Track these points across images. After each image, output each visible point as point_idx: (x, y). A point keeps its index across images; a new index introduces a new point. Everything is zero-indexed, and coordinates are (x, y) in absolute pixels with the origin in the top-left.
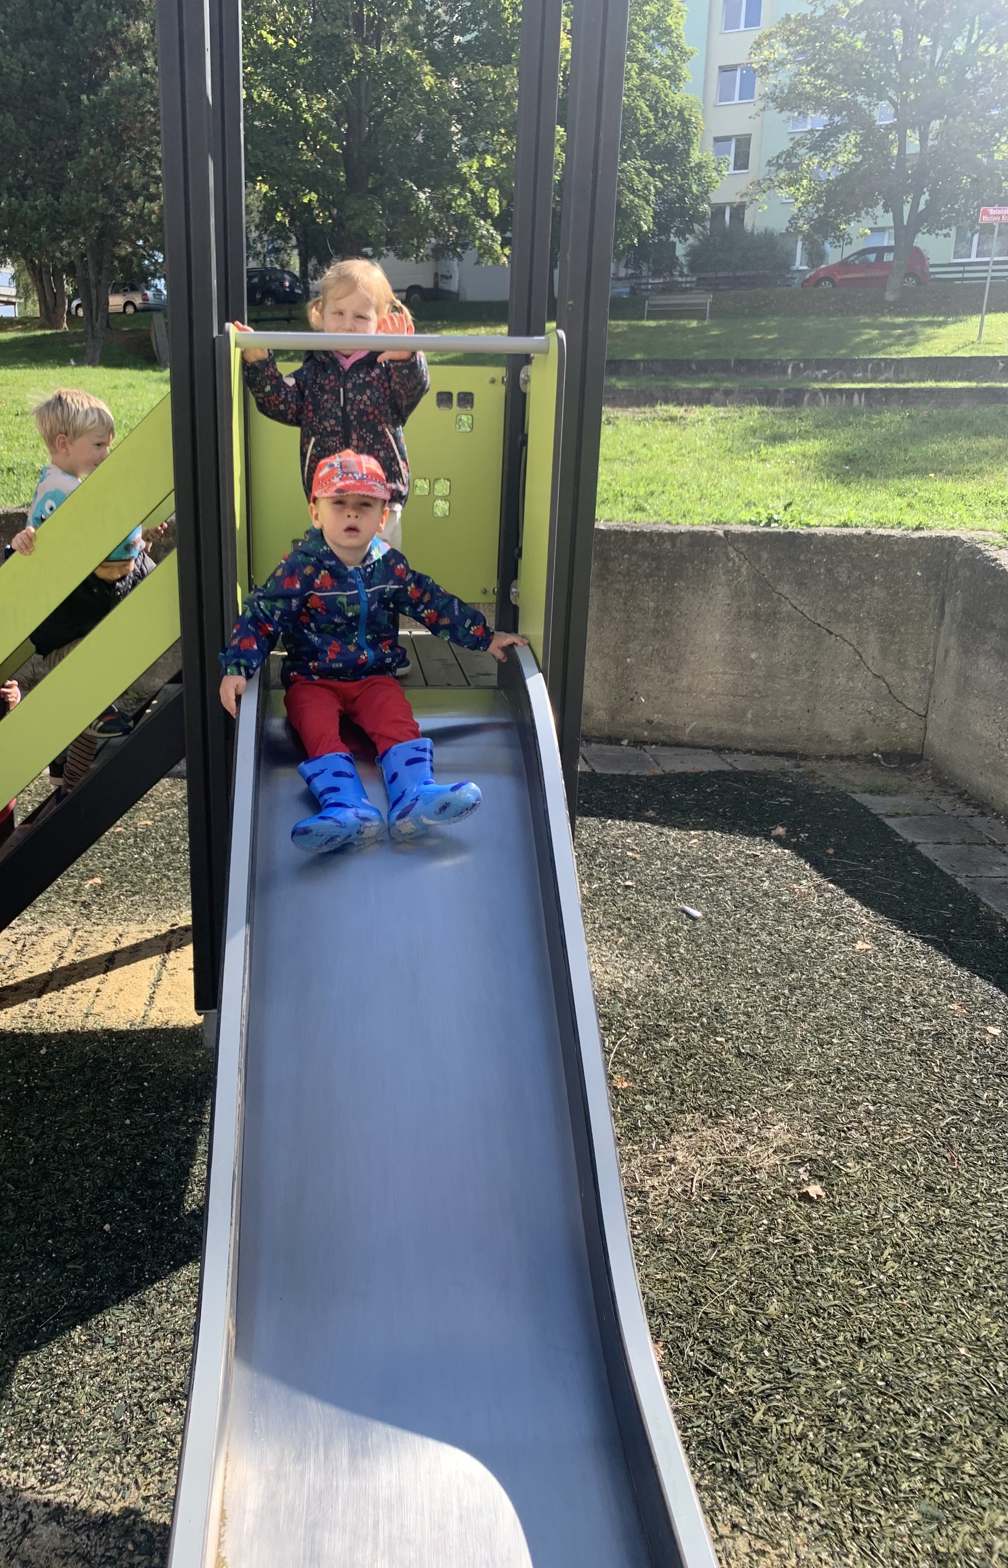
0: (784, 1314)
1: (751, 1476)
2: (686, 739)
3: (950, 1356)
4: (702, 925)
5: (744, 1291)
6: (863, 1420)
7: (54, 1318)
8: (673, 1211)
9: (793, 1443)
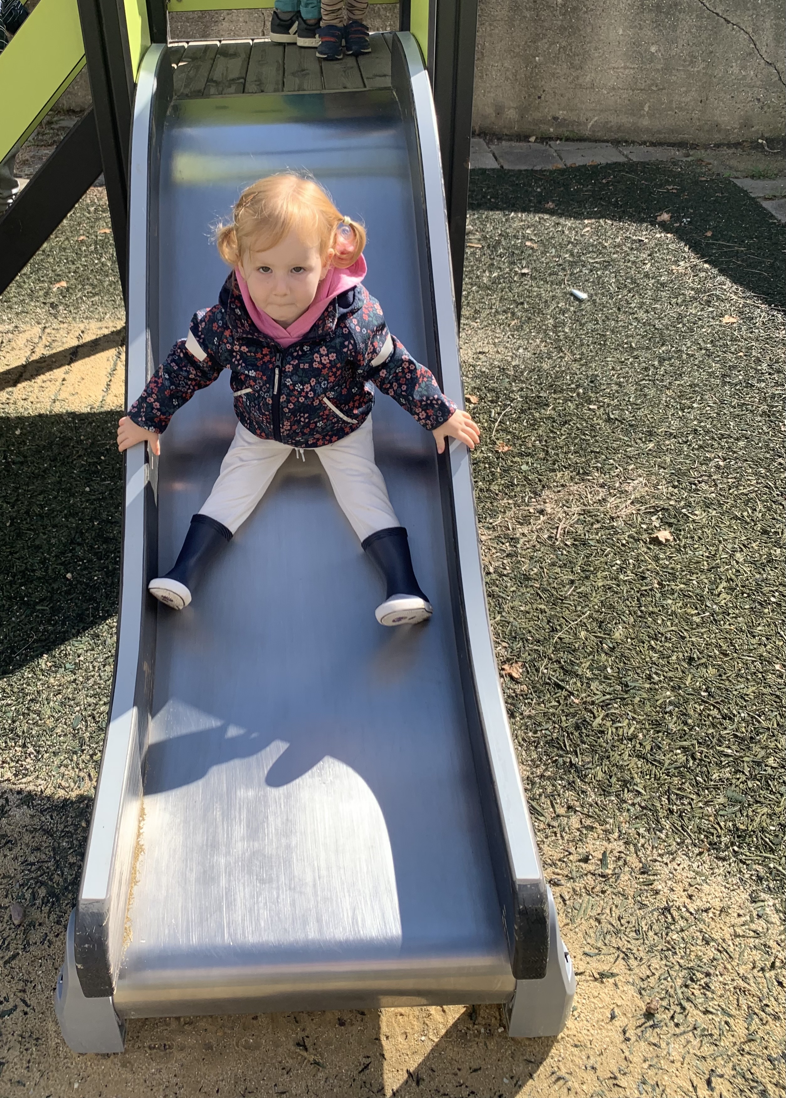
0: (627, 638)
1: (587, 769)
2: (587, 133)
3: (766, 671)
4: (587, 306)
5: (595, 620)
6: (685, 723)
7: (25, 649)
8: (539, 554)
9: (625, 742)
